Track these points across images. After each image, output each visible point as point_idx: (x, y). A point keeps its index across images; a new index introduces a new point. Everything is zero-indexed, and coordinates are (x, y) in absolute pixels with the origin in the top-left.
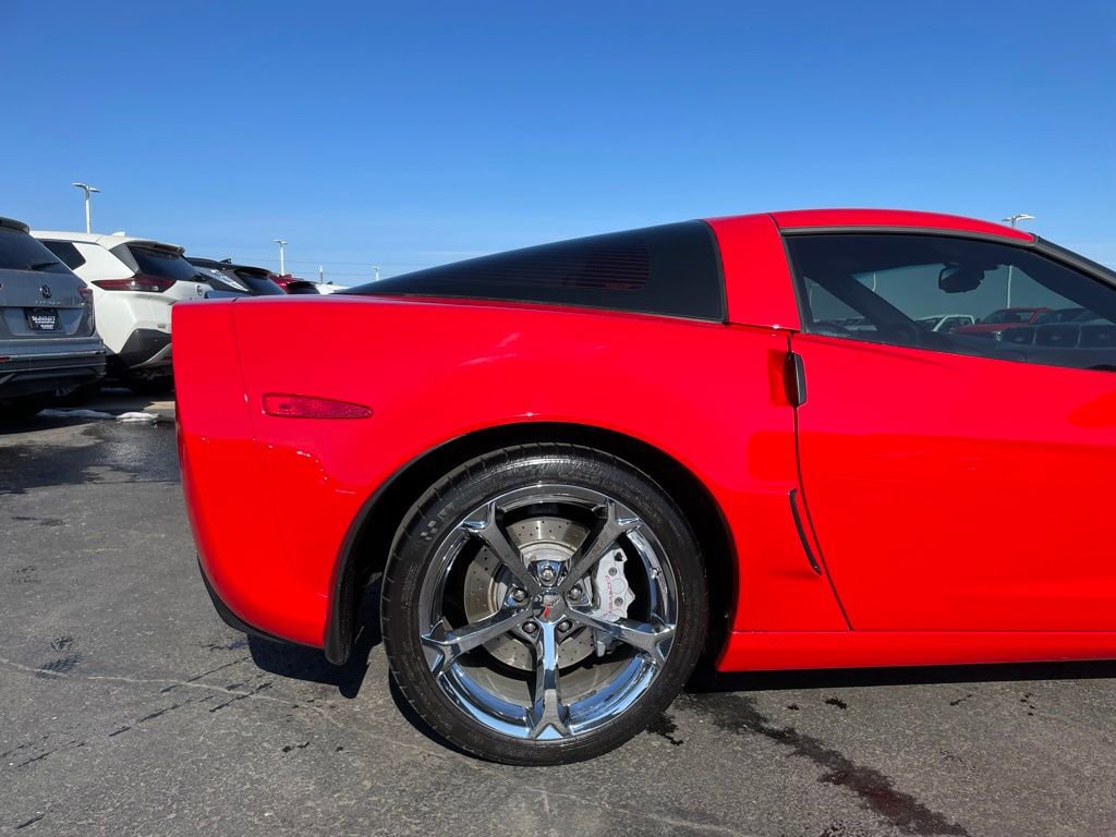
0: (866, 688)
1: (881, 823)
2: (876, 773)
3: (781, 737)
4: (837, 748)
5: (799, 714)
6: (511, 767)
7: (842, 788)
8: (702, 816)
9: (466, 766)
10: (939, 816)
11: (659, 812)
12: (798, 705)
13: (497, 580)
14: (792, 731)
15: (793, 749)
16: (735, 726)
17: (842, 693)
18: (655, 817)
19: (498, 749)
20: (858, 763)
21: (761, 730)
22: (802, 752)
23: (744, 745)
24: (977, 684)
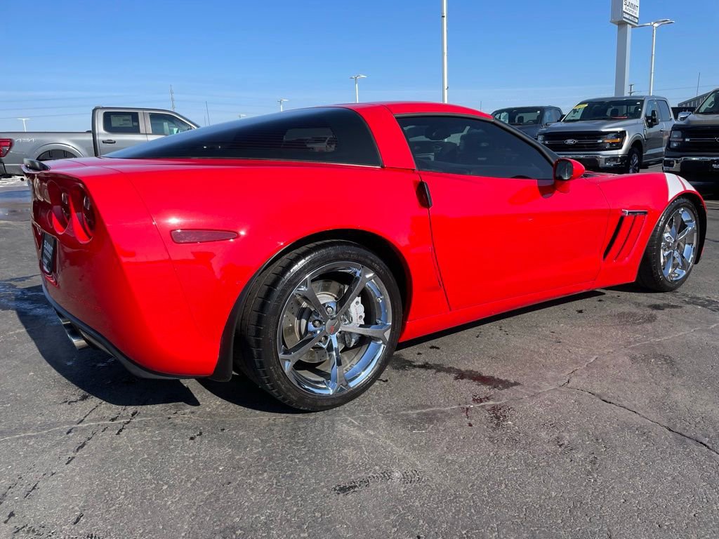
0: (440, 339)
1: (490, 389)
2: (472, 371)
3: (425, 366)
4: (450, 365)
5: (423, 356)
6: (322, 412)
7: (465, 380)
8: (423, 407)
9: (299, 418)
10: (507, 380)
11: (404, 410)
12: (421, 352)
13: (300, 318)
14: (427, 363)
15: (435, 371)
16: (404, 368)
17: (433, 342)
18: (404, 412)
19: (319, 403)
20: (463, 369)
21: (415, 366)
22: (439, 371)
23: (414, 374)
24: (479, 327)
